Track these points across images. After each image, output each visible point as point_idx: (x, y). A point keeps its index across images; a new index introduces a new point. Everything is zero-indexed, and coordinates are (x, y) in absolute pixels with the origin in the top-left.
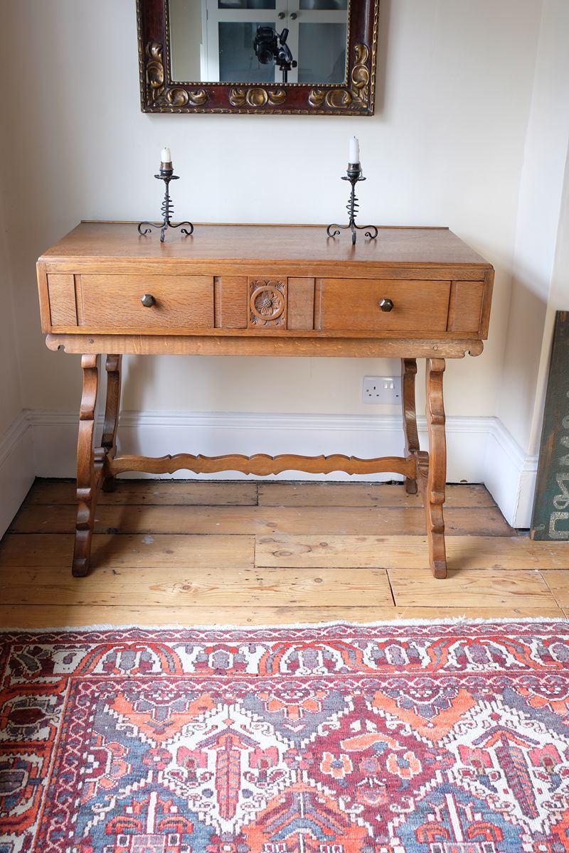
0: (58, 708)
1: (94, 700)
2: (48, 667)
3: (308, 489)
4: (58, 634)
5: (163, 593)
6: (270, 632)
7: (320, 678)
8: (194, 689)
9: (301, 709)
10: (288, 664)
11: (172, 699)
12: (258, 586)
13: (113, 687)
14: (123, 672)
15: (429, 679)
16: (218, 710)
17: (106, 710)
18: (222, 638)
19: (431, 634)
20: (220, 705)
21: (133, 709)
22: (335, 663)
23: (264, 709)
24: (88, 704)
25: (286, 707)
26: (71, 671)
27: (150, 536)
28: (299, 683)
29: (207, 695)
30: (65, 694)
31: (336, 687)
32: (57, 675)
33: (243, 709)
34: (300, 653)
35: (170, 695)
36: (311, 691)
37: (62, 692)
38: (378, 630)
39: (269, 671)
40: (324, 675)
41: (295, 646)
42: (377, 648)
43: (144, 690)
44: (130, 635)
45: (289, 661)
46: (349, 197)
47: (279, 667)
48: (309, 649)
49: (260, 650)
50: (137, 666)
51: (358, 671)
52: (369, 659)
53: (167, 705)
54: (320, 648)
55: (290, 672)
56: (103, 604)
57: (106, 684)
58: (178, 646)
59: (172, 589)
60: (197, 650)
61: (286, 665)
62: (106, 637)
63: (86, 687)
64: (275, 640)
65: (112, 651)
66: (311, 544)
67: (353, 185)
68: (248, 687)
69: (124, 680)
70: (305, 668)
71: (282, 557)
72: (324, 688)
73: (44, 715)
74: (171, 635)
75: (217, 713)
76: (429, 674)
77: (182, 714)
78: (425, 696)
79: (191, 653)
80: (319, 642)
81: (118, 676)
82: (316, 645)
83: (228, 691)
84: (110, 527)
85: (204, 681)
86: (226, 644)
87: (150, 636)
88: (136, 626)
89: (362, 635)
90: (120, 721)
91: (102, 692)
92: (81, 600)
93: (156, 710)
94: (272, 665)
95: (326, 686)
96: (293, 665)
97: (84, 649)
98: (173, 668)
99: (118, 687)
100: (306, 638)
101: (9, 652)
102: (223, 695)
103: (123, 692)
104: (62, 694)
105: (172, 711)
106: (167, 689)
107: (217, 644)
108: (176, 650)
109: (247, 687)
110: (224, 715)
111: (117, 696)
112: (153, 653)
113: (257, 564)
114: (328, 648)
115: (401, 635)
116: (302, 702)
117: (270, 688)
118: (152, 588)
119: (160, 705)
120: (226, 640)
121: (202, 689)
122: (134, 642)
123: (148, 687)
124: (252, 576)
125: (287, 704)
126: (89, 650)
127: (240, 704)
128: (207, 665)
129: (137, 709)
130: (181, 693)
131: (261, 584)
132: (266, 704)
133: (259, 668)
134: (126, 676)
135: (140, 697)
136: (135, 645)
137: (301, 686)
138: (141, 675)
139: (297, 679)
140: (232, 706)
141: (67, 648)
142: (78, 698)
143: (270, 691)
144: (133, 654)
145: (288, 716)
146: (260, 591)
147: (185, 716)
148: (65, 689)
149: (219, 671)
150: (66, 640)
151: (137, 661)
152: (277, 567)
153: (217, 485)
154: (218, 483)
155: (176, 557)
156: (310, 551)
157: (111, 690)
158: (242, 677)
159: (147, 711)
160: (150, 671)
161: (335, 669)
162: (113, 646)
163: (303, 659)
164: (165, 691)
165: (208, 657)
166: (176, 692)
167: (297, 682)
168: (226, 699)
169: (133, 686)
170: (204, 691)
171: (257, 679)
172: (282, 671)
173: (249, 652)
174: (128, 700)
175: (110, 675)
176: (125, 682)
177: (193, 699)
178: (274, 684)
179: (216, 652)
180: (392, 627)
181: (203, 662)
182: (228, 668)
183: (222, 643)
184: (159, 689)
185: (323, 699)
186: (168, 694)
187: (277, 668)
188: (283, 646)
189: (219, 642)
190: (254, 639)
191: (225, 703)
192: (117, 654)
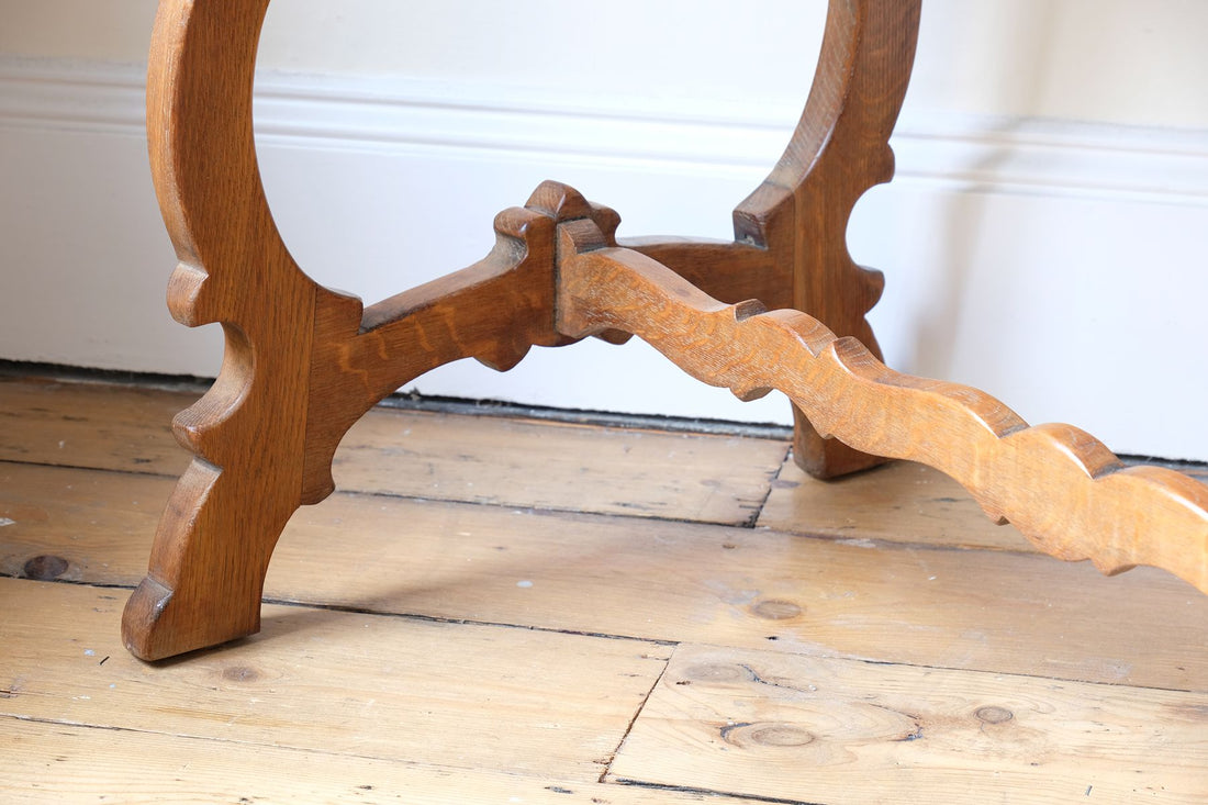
71: (757, 750)
113: (622, 766)
152: (709, 792)
153: (604, 431)
154: (617, 425)
155: (254, 700)
156: (909, 738)
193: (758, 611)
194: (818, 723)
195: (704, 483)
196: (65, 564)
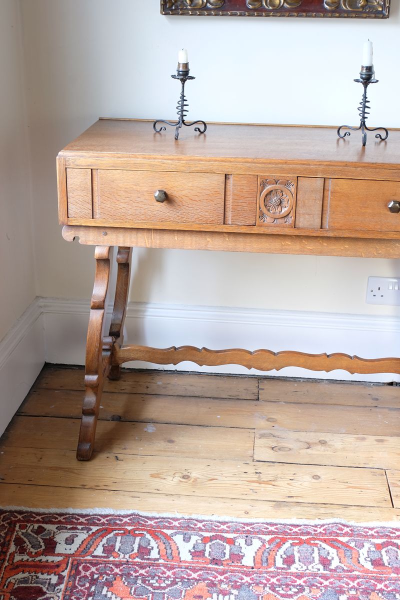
0: (58, 587)
1: (93, 582)
2: (51, 546)
3: (308, 386)
4: (61, 515)
5: (163, 481)
6: (266, 526)
7: (315, 575)
8: (190, 577)
10: (284, 559)
11: (168, 586)
12: (256, 479)
13: (112, 570)
14: (122, 555)
17: (104, 592)
18: (219, 528)
20: (215, 595)
21: (130, 593)
22: (330, 561)
24: (87, 585)
26: (72, 552)
27: (152, 425)
28: (294, 578)
29: (202, 584)
30: (65, 573)
31: (331, 586)
32: (59, 555)
34: (296, 548)
35: (166, 582)
36: (305, 588)
37: (63, 571)
38: (375, 530)
39: (265, 565)
40: (319, 572)
41: (291, 541)
42: (374, 549)
43: (141, 575)
44: (130, 520)
45: (284, 556)
46: (361, 98)
47: (275, 561)
48: (306, 545)
49: (257, 544)
50: (136, 551)
51: (354, 571)
52: (365, 559)
53: (163, 591)
54: (316, 545)
55: (286, 566)
56: (105, 489)
57: (105, 567)
58: (176, 534)
59: (171, 478)
60: (195, 539)
61: (282, 559)
62: (107, 521)
63: (86, 569)
64: (272, 534)
65: (111, 535)
66: (311, 441)
67: (366, 87)
68: (244, 579)
69: (123, 564)
70: (301, 564)
71: (280, 452)
72: (319, 585)
73: (45, 593)
74: (170, 523)
79: (188, 541)
80: (315, 539)
81: (117, 559)
82: (312, 542)
83: (223, 581)
84: (114, 414)
85: (201, 570)
86: (223, 534)
87: (149, 522)
88: (136, 512)
89: (359, 535)
91: (101, 574)
92: (85, 484)
93: (153, 595)
94: (267, 559)
95: (321, 583)
96: (289, 560)
97: (85, 532)
98: (171, 555)
99: (117, 570)
100: (303, 534)
101: (14, 530)
102: (219, 585)
103: (121, 576)
104: (63, 574)
105: (168, 598)
106: (164, 575)
107: (214, 534)
108: (174, 538)
109: (242, 579)
111: (115, 579)
112: (151, 539)
113: (256, 458)
114: (324, 545)
116: (296, 597)
117: (264, 581)
118: (152, 476)
119: (157, 591)
120: (222, 531)
121: (198, 578)
122: (133, 527)
123: (145, 572)
124: (251, 470)
125: (281, 598)
126: (90, 532)
127: (235, 595)
128: (204, 555)
129: (134, 593)
130: (177, 580)
131: (259, 477)
132: (260, 597)
133: (254, 560)
134: (125, 560)
135: (138, 582)
136: (134, 530)
138: (139, 560)
139: (292, 574)
140: (227, 598)
141: (70, 529)
142: (78, 579)
143: (265, 585)
144: (132, 539)
146: (257, 485)
148: (66, 569)
149: (215, 561)
150: (69, 522)
151: (136, 546)
152: (275, 462)
154: (221, 376)
155: (176, 447)
156: (308, 448)
157: (110, 573)
158: (237, 568)
159: (144, 596)
160: (148, 557)
161: (330, 567)
162: (113, 530)
163: (299, 555)
164: (162, 577)
165: (205, 547)
166: (172, 579)
167: (292, 577)
168: (222, 589)
169: (131, 571)
170: (200, 580)
171: (252, 571)
172: (278, 565)
173: (246, 544)
174: (126, 583)
175: (109, 558)
176: (124, 566)
177: (189, 587)
178: (270, 578)
179: (213, 542)
180: (389, 529)
181: (200, 552)
182: (224, 559)
183: (219, 534)
184: (156, 575)
185: (318, 596)
186: (164, 581)
187: (273, 562)
188: (279, 540)
189: (217, 532)
190: (251, 531)
191: (220, 593)
192: (116, 538)
193: (268, 420)
194: (291, 446)
195: (245, 389)
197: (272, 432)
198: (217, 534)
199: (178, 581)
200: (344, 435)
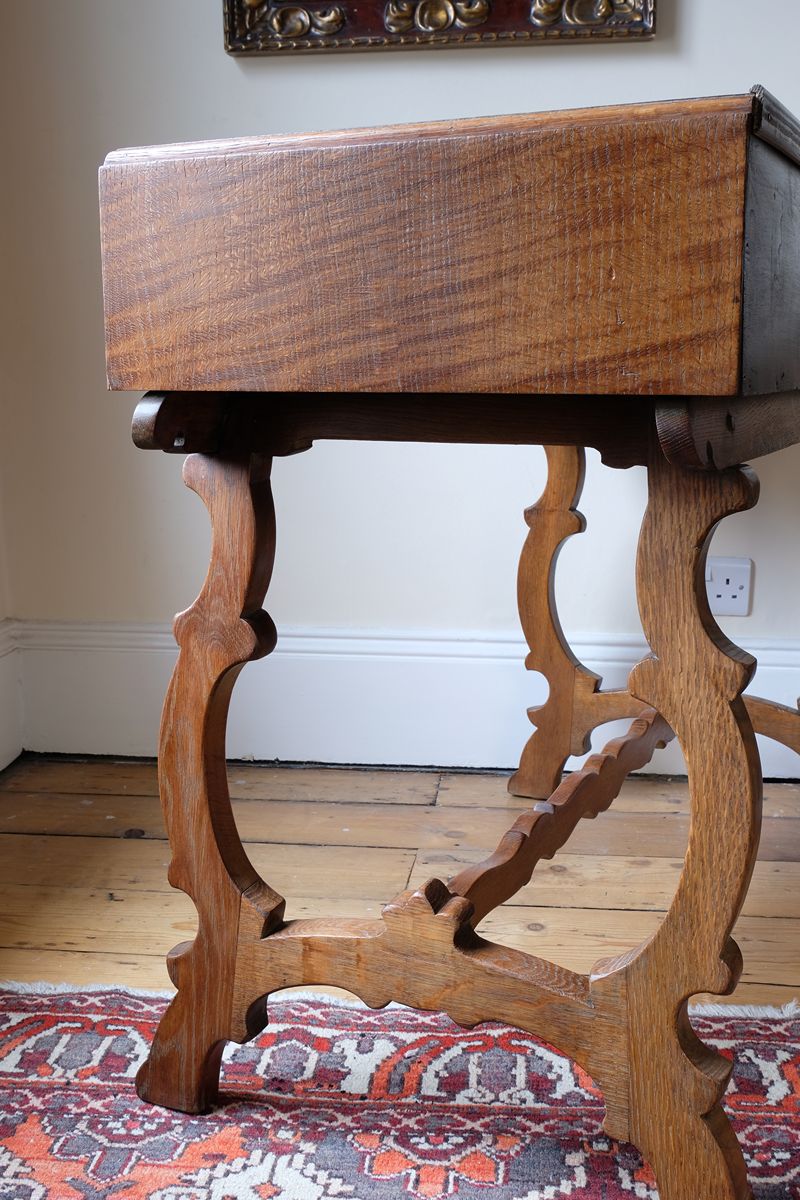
7: (512, 1113)
8: (207, 1116)
9: (452, 1175)
10: (442, 1079)
11: (149, 1133)
13: (26, 1099)
14: (59, 1071)
15: (783, 1128)
16: (249, 1163)
18: (305, 1014)
19: (792, 1036)
20: (257, 1154)
21: (51, 1150)
22: (553, 1083)
23: (361, 1169)
25: (417, 1168)
28: (460, 1118)
29: (233, 1131)
31: (549, 1133)
33: (311, 1167)
34: (474, 1058)
35: (147, 1126)
36: (484, 1135)
39: (395, 1091)
40: (524, 1106)
41: (464, 1044)
43: (92, 1111)
44: (102, 1001)
45: (444, 1074)
47: (420, 1084)
48: (498, 1050)
49: (383, 1048)
50: (95, 1063)
53: (133, 1146)
54: (522, 1050)
55: (444, 1094)
56: (69, 950)
57: (11, 1095)
61: (437, 1080)
65: (49, 1031)
68: (336, 1119)
69: (55, 1089)
70: (483, 1089)
72: (518, 1132)
75: (245, 1167)
76: (785, 1118)
77: (159, 1166)
78: (773, 1163)
80: (521, 1037)
81: (44, 1079)
82: (514, 1042)
83: (285, 1124)
84: (132, 828)
85: (237, 1100)
86: (310, 1029)
87: (147, 1008)
88: (122, 988)
90: (9, 1172)
92: (23, 940)
93: (104, 1154)
94: (402, 1080)
95: (525, 1129)
96: (454, 1082)
99: (36, 1102)
100: (493, 1028)
102: (271, 1133)
103: (43, 1113)
105: (139, 1159)
106: (146, 1112)
107: (288, 1026)
109: (332, 1119)
110: (260, 1173)
111: (24, 1120)
112: (139, 1040)
114: (541, 1051)
115: (718, 1034)
116: (458, 1158)
118: (177, 926)
119: (117, 1145)
120: (310, 1021)
122: (105, 1017)
123: (103, 1105)
125: (420, 1162)
126: (5, 1027)
127: (307, 1155)
128: (253, 1070)
129: (60, 1151)
130: (175, 1121)
132: (368, 1157)
133: (371, 1082)
134: (63, 1080)
135: (78, 1125)
136: (106, 1023)
137: (464, 1124)
138: (96, 1081)
139: (459, 1110)
140: (285, 1159)
143: (387, 1132)
144: (95, 1038)
145: (415, 1188)
147: (162, 1171)
149: (276, 1083)
151: (98, 1054)
153: (361, 773)
154: (365, 770)
157: (17, 1106)
158: (326, 1099)
159: (82, 1156)
160: (121, 1074)
161: (554, 1096)
162: (57, 1021)
163: (479, 1071)
164: (138, 1116)
165: (261, 1054)
166: (163, 1120)
167: (456, 1116)
168: (276, 1141)
169: (70, 1102)
170: (230, 1122)
171: (361, 1104)
172: (425, 1091)
173: (357, 1050)
174: (48, 1130)
175: (27, 1076)
176: (56, 1093)
177: (200, 1136)
178: (399, 1117)
179: (281, 1046)
180: (697, 1019)
181: (244, 1064)
182: (299, 1079)
183: (300, 1026)
184: (126, 1111)
185: (512, 1153)
186: (143, 1123)
187: (415, 1085)
188: (437, 1042)
189: (296, 1023)
190: (375, 1025)
191: (271, 1150)
192: (60, 1038)
193: (447, 835)
195: (409, 790)
196: (143, 833)
197: (451, 854)
198: (296, 1026)
199: (176, 1125)
200: (605, 858)
